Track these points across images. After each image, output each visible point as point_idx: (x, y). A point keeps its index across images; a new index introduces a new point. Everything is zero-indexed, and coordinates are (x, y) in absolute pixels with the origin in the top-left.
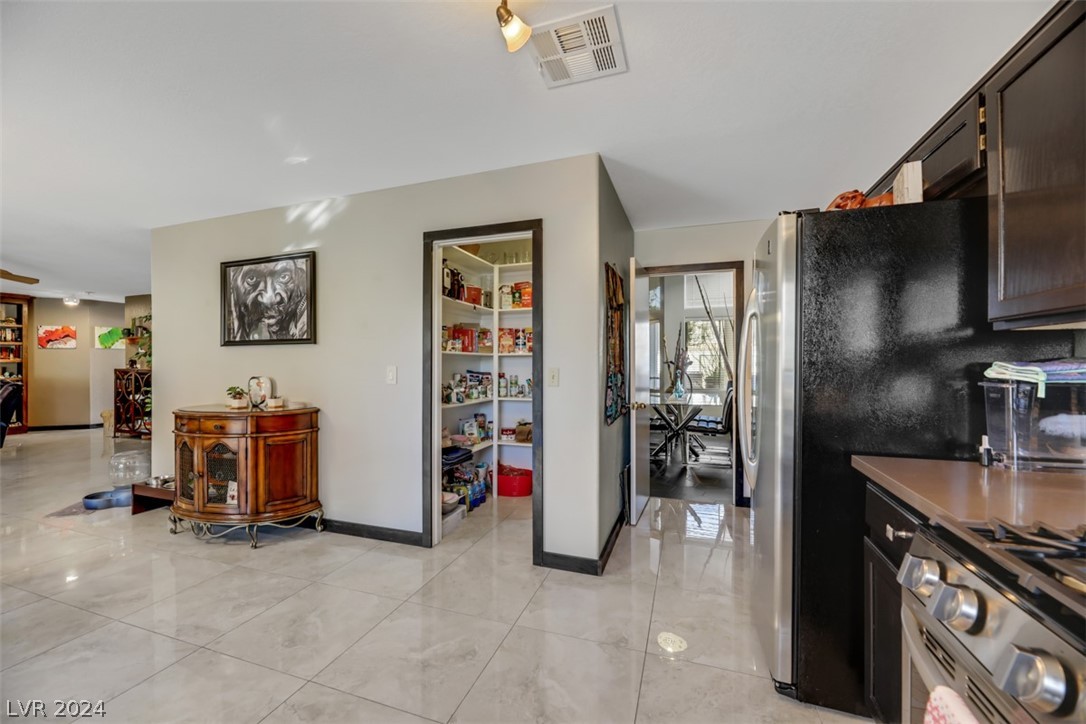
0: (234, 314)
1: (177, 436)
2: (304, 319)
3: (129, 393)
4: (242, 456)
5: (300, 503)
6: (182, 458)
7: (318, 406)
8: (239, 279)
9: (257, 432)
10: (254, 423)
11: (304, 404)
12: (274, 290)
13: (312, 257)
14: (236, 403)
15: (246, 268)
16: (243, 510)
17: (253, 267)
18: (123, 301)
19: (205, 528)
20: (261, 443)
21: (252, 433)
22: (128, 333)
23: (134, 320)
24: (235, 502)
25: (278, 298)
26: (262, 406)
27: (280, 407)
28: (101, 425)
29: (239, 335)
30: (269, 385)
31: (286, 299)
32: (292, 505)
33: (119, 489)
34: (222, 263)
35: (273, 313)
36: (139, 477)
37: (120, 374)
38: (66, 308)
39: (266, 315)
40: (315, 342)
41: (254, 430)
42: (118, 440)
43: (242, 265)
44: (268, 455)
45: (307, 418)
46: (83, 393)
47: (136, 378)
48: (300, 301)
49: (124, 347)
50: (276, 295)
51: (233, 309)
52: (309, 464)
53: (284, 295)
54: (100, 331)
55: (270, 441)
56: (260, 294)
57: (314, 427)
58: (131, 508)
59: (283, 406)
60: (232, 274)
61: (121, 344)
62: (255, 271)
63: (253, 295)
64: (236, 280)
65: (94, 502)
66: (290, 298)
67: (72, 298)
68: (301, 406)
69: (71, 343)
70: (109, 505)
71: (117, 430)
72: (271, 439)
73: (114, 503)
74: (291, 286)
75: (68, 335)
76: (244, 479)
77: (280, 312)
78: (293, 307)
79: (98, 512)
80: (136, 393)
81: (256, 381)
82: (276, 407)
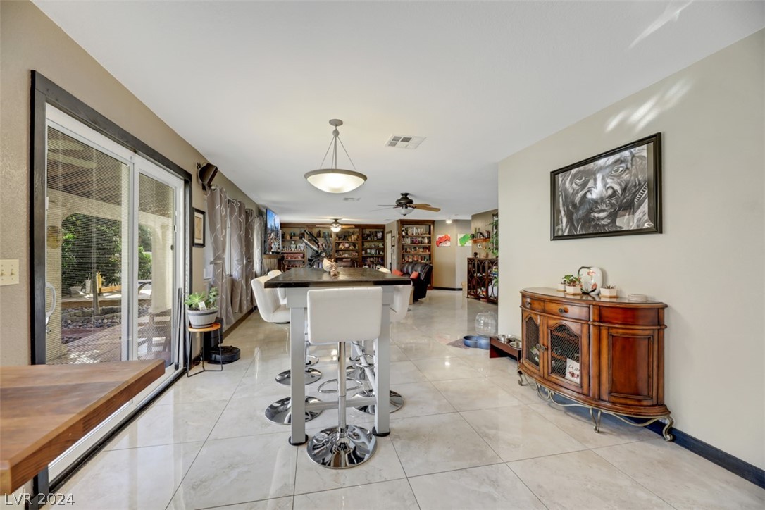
0: (563, 213)
1: (523, 311)
2: (645, 207)
3: (474, 272)
4: (584, 341)
5: (645, 403)
6: (528, 329)
7: (665, 301)
8: (568, 183)
9: (601, 321)
10: (597, 312)
11: (646, 297)
12: (605, 184)
13: (656, 141)
14: (570, 290)
15: (574, 171)
16: (585, 391)
17: (581, 168)
18: (470, 218)
19: (549, 394)
20: (604, 333)
21: (594, 321)
22: (473, 236)
23: (476, 229)
24: (578, 380)
25: (610, 192)
26: (592, 294)
27: (614, 297)
28: (461, 289)
29: (567, 230)
30: (599, 274)
31: (620, 192)
32: (637, 403)
33: (481, 337)
34: (552, 172)
35: (604, 207)
36: (490, 331)
37: (470, 260)
38: (448, 226)
39: (596, 210)
40: (661, 232)
41: (597, 319)
42: (469, 299)
43: (571, 169)
44: (612, 346)
45: (653, 314)
46: (452, 270)
47: (478, 264)
48: (639, 190)
49: (470, 245)
50: (607, 190)
51: (561, 208)
52: (655, 364)
53: (617, 188)
54: (460, 236)
55: (613, 332)
56: (589, 191)
57: (660, 324)
58: (488, 351)
59: (616, 297)
60: (560, 179)
61: (469, 243)
62: (583, 172)
63: (582, 193)
64: (565, 183)
65: (468, 341)
66: (624, 190)
67: (449, 219)
68: (644, 300)
69: (448, 244)
70: (476, 346)
71: (469, 293)
72: (614, 330)
73: (478, 345)
74: (626, 177)
75: (447, 239)
76: (587, 363)
77: (612, 205)
78: (629, 198)
79: (471, 349)
80: (478, 273)
81: (587, 270)
82: (611, 297)
